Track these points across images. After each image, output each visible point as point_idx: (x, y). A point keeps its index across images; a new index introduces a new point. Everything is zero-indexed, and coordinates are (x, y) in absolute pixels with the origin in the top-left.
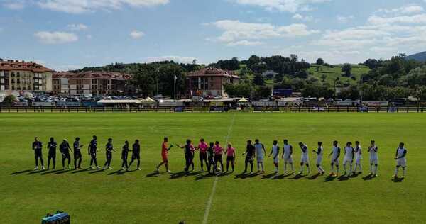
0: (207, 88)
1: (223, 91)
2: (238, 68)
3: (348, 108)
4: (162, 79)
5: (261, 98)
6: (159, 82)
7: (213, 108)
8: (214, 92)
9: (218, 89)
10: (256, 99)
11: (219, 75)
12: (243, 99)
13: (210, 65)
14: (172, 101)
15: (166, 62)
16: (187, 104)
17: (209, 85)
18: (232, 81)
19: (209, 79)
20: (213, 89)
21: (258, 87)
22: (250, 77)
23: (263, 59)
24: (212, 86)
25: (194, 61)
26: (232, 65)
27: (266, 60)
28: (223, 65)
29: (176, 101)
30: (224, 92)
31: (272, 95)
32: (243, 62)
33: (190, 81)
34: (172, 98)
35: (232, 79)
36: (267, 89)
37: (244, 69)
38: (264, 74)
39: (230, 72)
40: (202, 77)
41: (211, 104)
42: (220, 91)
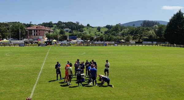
0: (37, 35)
1: (45, 37)
2: (52, 27)
3: (99, 45)
4: (13, 31)
5: (63, 40)
6: (11, 32)
7: (39, 45)
9: (43, 36)
10: (61, 40)
11: (43, 29)
12: (55, 41)
13: (39, 25)
14: (19, 41)
15: (16, 22)
16: (26, 43)
17: (38, 34)
18: (49, 32)
19: (38, 31)
20: (40, 36)
21: (62, 35)
22: (58, 31)
23: (64, 23)
24: (39, 34)
25: (31, 22)
26: (50, 25)
28: (45, 25)
29: (21, 41)
31: (68, 39)
32: (55, 24)
33: (28, 32)
34: (19, 40)
35: (49, 31)
36: (66, 36)
37: (55, 27)
38: (65, 30)
39: (49, 28)
40: (34, 30)
41: (39, 43)
42: (43, 37)
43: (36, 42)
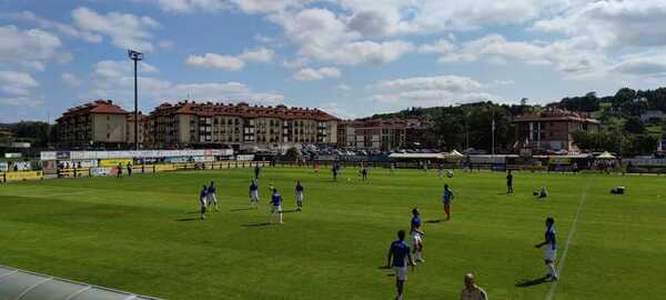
0: (543, 137)
1: (570, 143)
2: (597, 109)
4: (474, 126)
5: (639, 154)
6: (470, 130)
7: (553, 168)
8: (556, 144)
9: (562, 139)
10: (630, 154)
11: (564, 118)
12: (606, 155)
13: (549, 106)
14: (489, 156)
15: (481, 104)
17: (547, 135)
18: (585, 128)
19: (548, 126)
20: (554, 140)
21: (633, 136)
22: (619, 122)
23: (641, 94)
24: (551, 134)
25: (524, 100)
26: (588, 103)
27: (648, 94)
28: (570, 104)
29: (495, 156)
30: (573, 144)
31: (660, 149)
32: (605, 100)
33: (517, 129)
34: (490, 153)
35: (586, 125)
36: (650, 139)
37: (608, 109)
38: (644, 117)
39: (583, 114)
40: (536, 123)
41: (550, 161)
42: (565, 143)
43: (540, 159)
